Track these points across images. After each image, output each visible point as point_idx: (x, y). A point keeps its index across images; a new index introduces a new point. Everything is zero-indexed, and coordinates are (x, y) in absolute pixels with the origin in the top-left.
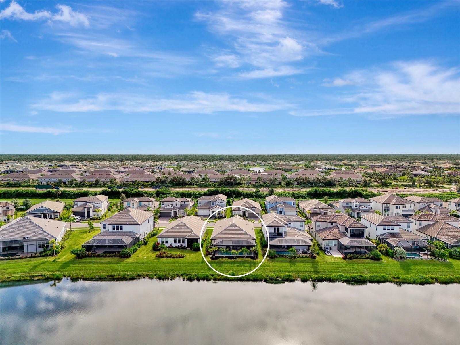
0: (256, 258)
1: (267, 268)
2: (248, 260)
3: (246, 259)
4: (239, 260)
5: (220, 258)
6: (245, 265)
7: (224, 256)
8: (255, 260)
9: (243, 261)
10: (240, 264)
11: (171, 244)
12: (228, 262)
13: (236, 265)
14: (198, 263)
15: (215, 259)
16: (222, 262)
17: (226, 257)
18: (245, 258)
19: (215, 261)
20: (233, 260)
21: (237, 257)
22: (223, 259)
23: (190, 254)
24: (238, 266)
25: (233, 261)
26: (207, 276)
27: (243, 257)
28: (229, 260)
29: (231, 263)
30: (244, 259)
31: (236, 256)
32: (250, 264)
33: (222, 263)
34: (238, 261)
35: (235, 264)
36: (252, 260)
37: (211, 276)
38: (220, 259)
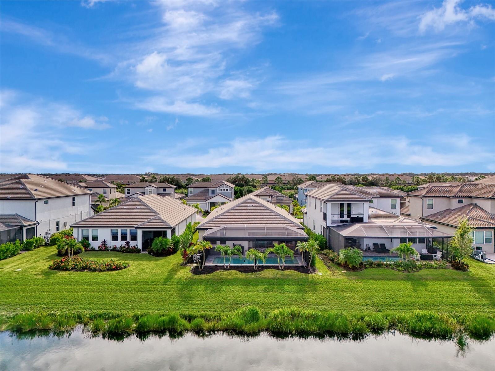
0: (311, 270)
1: (351, 295)
2: (291, 275)
3: (287, 272)
4: (268, 274)
5: (218, 270)
6: (287, 287)
7: (227, 267)
8: (310, 275)
9: (279, 276)
10: (270, 285)
11: (104, 243)
12: (237, 279)
13: (260, 287)
14: (153, 283)
15: (203, 273)
16: (222, 279)
17: (232, 268)
18: (282, 270)
19: (204, 276)
20: (251, 276)
21: (263, 268)
22: (226, 272)
23: (141, 262)
24: (265, 290)
25: (253, 276)
26: (173, 321)
27: (277, 268)
28: (242, 276)
29: (247, 283)
30: (281, 272)
31: (259, 267)
32: (298, 285)
33: (223, 281)
34: (266, 276)
35: (257, 285)
36: (304, 275)
37: (183, 321)
38: (218, 272)
